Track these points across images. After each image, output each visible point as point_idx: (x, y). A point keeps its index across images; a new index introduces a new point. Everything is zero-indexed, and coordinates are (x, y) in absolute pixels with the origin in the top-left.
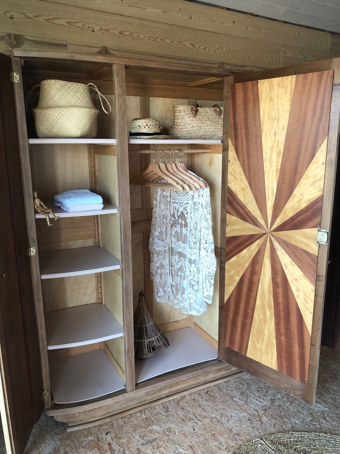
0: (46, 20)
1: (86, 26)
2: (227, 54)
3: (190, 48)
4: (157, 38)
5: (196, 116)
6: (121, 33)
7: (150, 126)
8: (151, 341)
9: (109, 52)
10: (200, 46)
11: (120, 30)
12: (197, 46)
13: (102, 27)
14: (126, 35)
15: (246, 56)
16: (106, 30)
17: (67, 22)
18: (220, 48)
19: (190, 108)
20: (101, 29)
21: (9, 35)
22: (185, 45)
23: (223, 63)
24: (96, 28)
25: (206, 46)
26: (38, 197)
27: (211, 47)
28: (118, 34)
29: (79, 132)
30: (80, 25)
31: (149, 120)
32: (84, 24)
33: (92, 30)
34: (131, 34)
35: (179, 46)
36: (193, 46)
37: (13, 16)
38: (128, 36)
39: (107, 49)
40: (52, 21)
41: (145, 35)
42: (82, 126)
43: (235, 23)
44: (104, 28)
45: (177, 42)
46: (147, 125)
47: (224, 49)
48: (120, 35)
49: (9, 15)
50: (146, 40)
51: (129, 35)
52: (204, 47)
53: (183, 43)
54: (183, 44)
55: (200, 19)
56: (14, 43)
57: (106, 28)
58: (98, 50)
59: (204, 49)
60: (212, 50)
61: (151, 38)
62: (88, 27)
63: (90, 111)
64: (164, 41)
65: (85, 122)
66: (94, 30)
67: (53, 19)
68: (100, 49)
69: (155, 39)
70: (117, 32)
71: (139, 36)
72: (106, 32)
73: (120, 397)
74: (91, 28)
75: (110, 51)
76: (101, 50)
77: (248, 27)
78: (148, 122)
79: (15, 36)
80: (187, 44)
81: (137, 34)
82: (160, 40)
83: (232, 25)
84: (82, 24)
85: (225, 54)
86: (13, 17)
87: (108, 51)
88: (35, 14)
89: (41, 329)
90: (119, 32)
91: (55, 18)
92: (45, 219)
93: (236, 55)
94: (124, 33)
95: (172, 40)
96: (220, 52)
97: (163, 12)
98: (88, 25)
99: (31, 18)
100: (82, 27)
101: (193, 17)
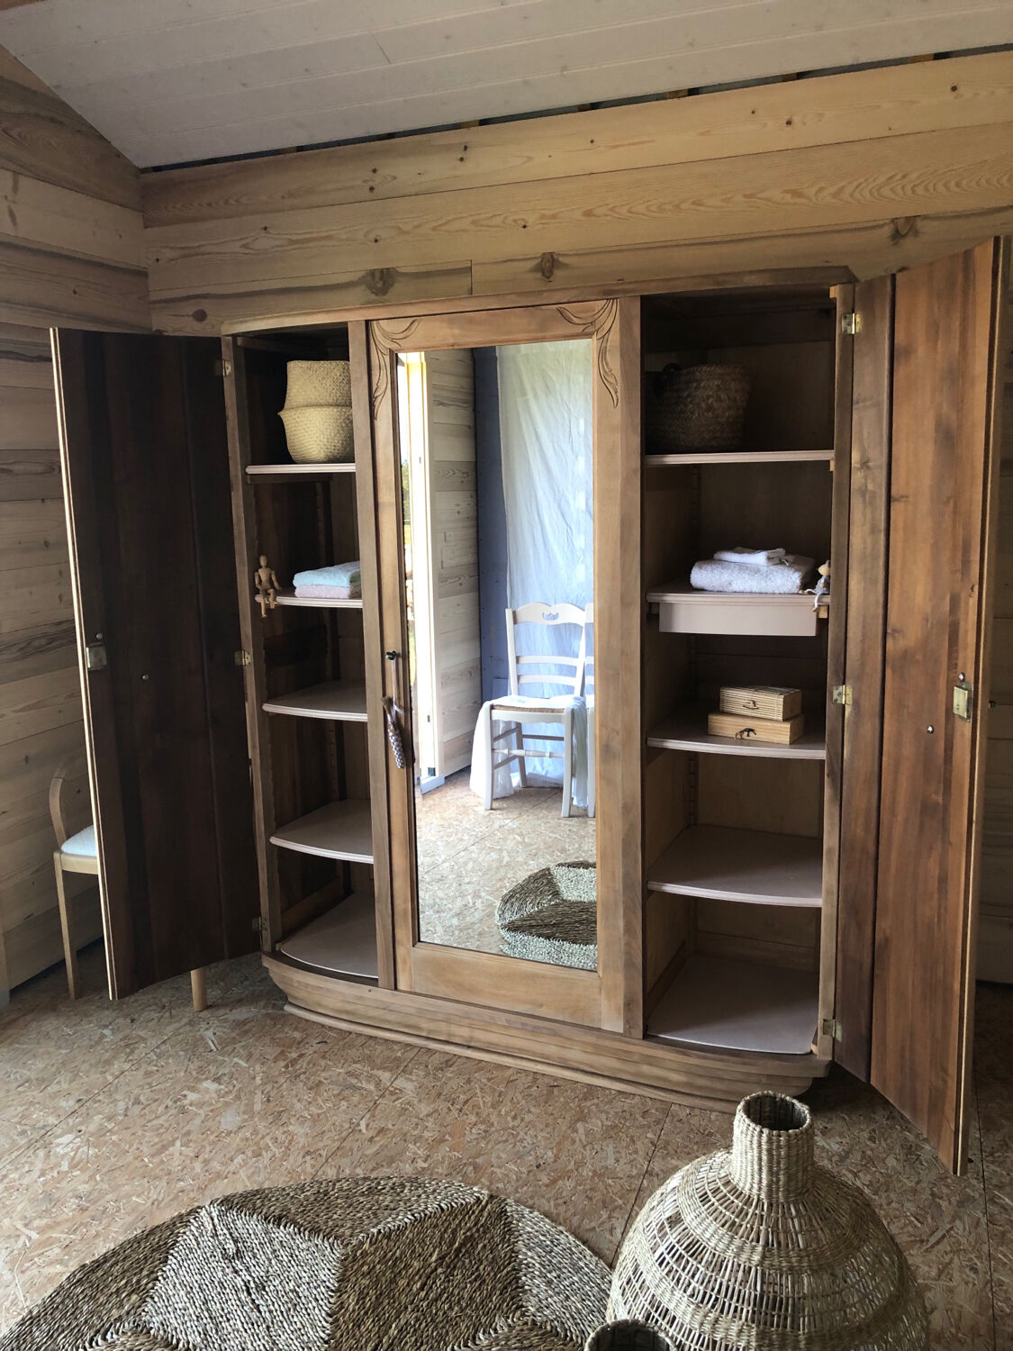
0: (434, 229)
1: (510, 220)
2: (926, 189)
3: (788, 204)
4: (684, 202)
6: (588, 214)
9: (560, 262)
10: (821, 190)
11: (585, 210)
12: (811, 192)
13: (544, 212)
14: (600, 216)
16: (554, 217)
17: (474, 222)
18: (898, 177)
20: (543, 217)
21: (372, 273)
22: (767, 200)
23: (910, 220)
24: (532, 219)
25: (841, 185)
27: (861, 184)
28: (582, 218)
30: (498, 221)
32: (506, 218)
33: (523, 224)
34: (611, 210)
36: (796, 194)
37: (379, 236)
38: (606, 215)
39: (555, 257)
40: (445, 227)
41: (646, 204)
43: (961, 90)
44: (548, 213)
45: (745, 196)
47: (913, 176)
48: (585, 218)
49: (372, 237)
50: (654, 214)
51: (608, 212)
52: (833, 190)
53: (760, 195)
54: (760, 199)
55: (822, 115)
56: (380, 285)
57: (554, 212)
58: (534, 263)
59: (835, 195)
60: (866, 193)
62: (515, 221)
64: (701, 205)
66: (526, 222)
67: (445, 224)
68: (539, 260)
69: (678, 206)
70: (577, 214)
71: (633, 210)
72: (554, 221)
73: (364, 990)
74: (519, 222)
75: (561, 259)
76: (542, 261)
79: (382, 271)
80: (775, 194)
81: (628, 207)
82: (694, 203)
83: (951, 96)
84: (502, 217)
85: (920, 190)
86: (378, 239)
87: (558, 260)
88: (416, 223)
90: (583, 212)
91: (449, 221)
93: (963, 183)
94: (597, 211)
95: (728, 196)
96: (899, 189)
97: (702, 134)
98: (515, 217)
99: (408, 233)
100: (502, 225)
101: (796, 119)
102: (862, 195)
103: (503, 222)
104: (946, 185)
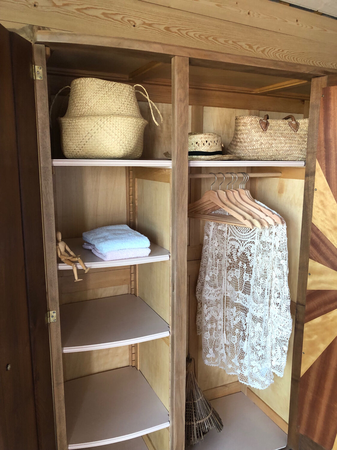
0: (78, 10)
1: (126, 19)
2: (288, 58)
3: (247, 50)
4: (210, 37)
5: (266, 131)
6: (167, 29)
7: (210, 143)
8: (201, 423)
10: (258, 48)
12: (255, 47)
13: (144, 20)
14: (173, 32)
15: (310, 60)
16: (150, 25)
17: (104, 14)
18: (281, 51)
19: (259, 121)
20: (144, 23)
21: (32, 27)
22: (241, 46)
24: (138, 22)
25: (265, 47)
26: (62, 240)
27: (270, 49)
28: (164, 30)
29: (123, 150)
30: (119, 17)
31: (210, 135)
32: (124, 17)
33: (133, 24)
34: (178, 30)
35: (234, 47)
36: (250, 47)
37: (37, 2)
38: (176, 33)
40: (85, 11)
41: (194, 33)
42: (127, 142)
43: (299, 22)
44: (147, 22)
45: (233, 42)
46: (207, 141)
47: (285, 52)
48: (166, 31)
50: (196, 39)
51: (177, 31)
52: (262, 49)
53: (238, 43)
54: (239, 45)
55: (260, 15)
57: (150, 22)
59: (263, 51)
60: (272, 53)
61: (202, 37)
62: (129, 21)
63: (137, 122)
64: (217, 40)
65: (130, 137)
66: (135, 24)
67: (86, 9)
69: (207, 38)
70: (162, 28)
71: (189, 33)
72: (150, 27)
74: (131, 22)
77: (313, 26)
78: (209, 138)
80: (243, 44)
81: (186, 31)
82: (213, 38)
83: (295, 24)
84: (121, 16)
86: (36, 4)
88: (65, 2)
89: (60, 423)
90: (165, 27)
91: (89, 8)
92: (72, 271)
93: (298, 59)
94: (171, 29)
95: (227, 40)
96: (281, 55)
97: (217, 5)
98: (129, 19)
99: (59, 7)
100: (121, 20)
101: (251, 12)
102: (270, 54)
103: (122, 19)
104: (294, 58)
